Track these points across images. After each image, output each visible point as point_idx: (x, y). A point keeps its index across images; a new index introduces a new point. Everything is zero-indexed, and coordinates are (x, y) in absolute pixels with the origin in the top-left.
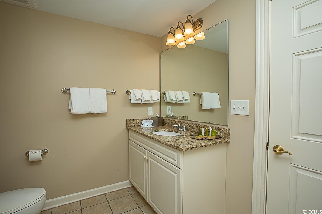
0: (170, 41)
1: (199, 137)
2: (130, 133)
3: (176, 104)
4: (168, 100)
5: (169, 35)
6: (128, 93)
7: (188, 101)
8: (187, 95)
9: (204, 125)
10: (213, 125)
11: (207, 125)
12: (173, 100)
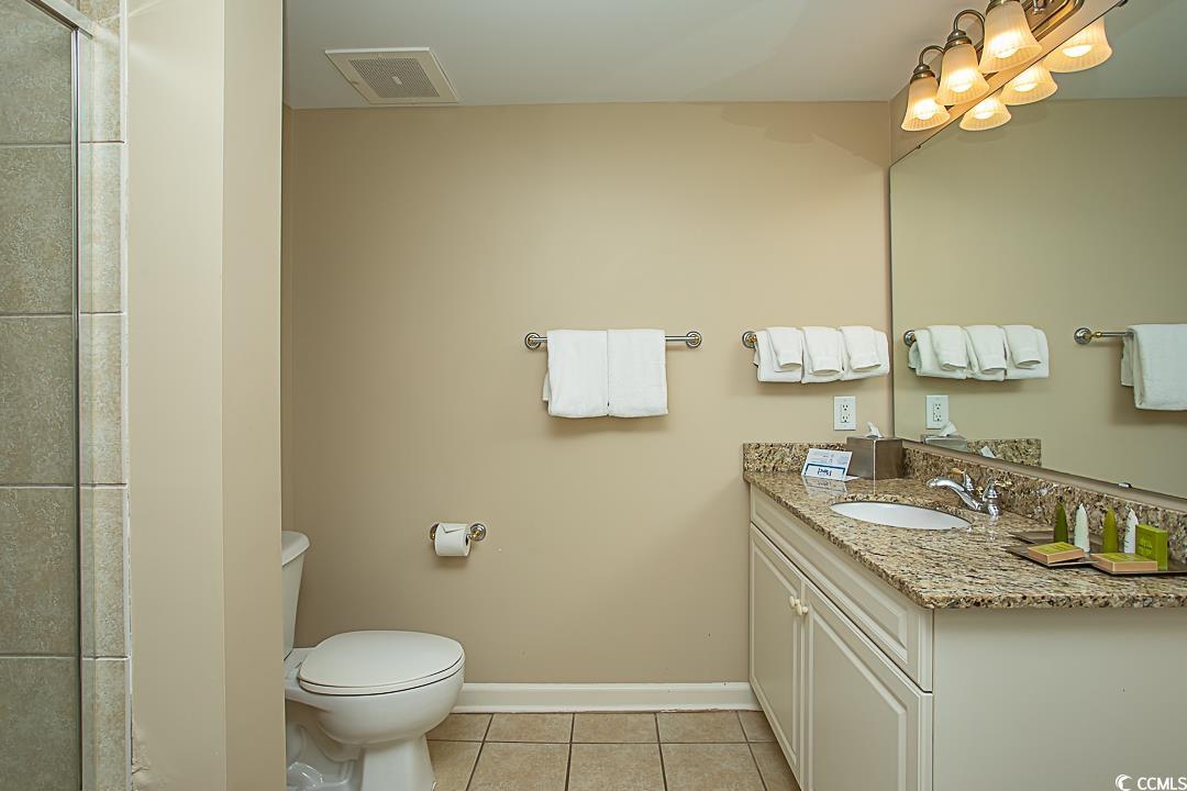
0: (923, 110)
1: (1053, 552)
2: (757, 498)
3: (972, 385)
4: (928, 367)
5: (916, 83)
6: (750, 342)
7: (1042, 371)
8: (1031, 344)
9: (1100, 497)
10: (1151, 502)
11: (1117, 495)
12: (954, 368)
